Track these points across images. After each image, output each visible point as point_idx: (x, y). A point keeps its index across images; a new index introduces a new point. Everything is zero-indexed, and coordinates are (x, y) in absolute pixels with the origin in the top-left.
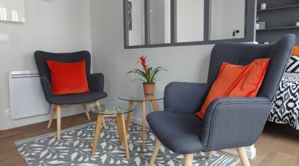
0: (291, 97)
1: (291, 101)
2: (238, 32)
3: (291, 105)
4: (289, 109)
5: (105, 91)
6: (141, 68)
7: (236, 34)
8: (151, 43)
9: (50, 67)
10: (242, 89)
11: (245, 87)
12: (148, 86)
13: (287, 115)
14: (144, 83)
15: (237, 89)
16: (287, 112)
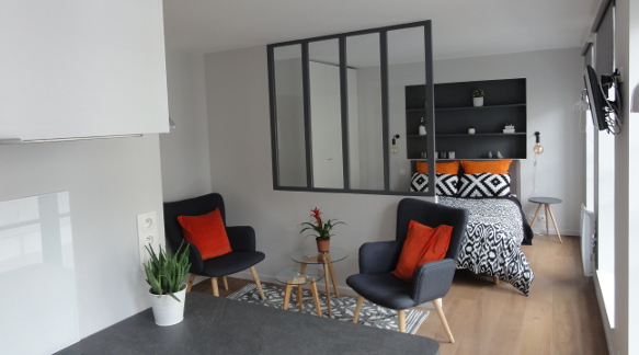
0: (469, 241)
1: (469, 244)
2: (398, 136)
3: (469, 249)
4: (467, 253)
5: (257, 250)
6: (314, 222)
7: (397, 140)
8: (315, 186)
9: (183, 225)
10: (434, 251)
11: (436, 250)
12: (324, 243)
13: (467, 259)
14: (317, 239)
15: (430, 251)
16: (466, 256)
